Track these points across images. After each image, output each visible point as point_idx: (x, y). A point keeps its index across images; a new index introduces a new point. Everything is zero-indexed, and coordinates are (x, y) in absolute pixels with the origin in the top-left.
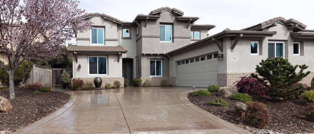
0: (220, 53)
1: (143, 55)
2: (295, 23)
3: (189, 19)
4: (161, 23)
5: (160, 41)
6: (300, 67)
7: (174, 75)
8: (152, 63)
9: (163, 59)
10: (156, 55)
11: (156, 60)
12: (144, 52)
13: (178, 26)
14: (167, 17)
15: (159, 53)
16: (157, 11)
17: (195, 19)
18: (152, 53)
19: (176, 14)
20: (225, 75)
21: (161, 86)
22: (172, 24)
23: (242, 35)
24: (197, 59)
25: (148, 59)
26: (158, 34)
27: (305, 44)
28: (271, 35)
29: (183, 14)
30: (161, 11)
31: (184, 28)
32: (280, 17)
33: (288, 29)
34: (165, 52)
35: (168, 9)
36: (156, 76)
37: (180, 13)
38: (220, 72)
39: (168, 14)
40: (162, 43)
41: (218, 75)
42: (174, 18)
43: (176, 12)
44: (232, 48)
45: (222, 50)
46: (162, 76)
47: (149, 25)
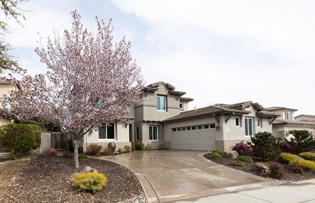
0: (216, 125)
1: (144, 121)
2: (259, 106)
3: (180, 93)
4: (158, 95)
5: (158, 110)
6: (278, 138)
7: (170, 140)
8: (150, 128)
9: (158, 126)
10: (154, 122)
11: (153, 127)
12: (145, 119)
13: (171, 98)
14: (163, 90)
15: (157, 120)
16: (156, 84)
17: (183, 94)
18: (152, 120)
19: (169, 88)
20: (222, 142)
21: (158, 149)
22: (166, 96)
23: (234, 113)
24: (189, 128)
25: (147, 126)
26: (156, 104)
27: (263, 120)
28: (247, 113)
29: (174, 89)
30: (159, 85)
31: (175, 100)
32: (250, 101)
33: (255, 109)
34: (161, 120)
35: (163, 84)
36: (153, 140)
37: (172, 87)
38: (218, 139)
39: (163, 87)
40: (159, 112)
41: (216, 141)
42: (167, 91)
43: (170, 87)
44: (226, 121)
45: (219, 123)
46: (158, 140)
47: (149, 96)
